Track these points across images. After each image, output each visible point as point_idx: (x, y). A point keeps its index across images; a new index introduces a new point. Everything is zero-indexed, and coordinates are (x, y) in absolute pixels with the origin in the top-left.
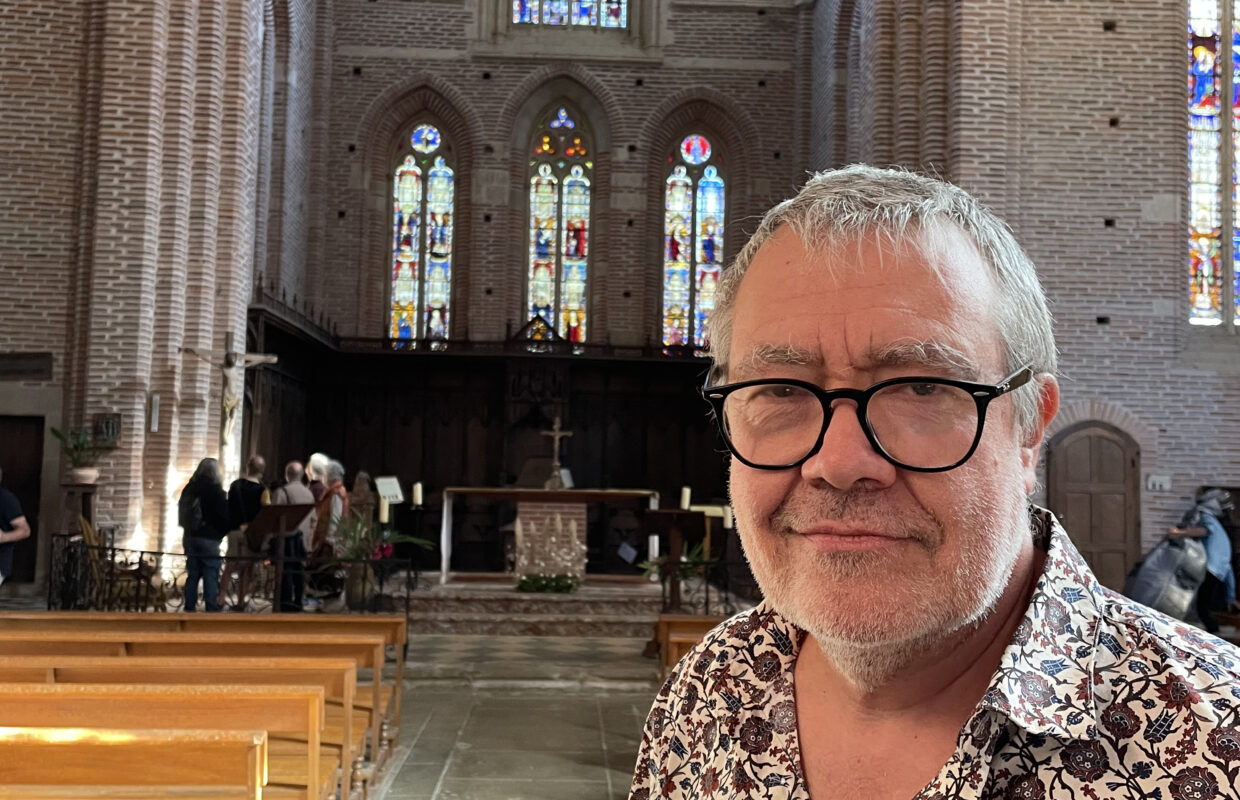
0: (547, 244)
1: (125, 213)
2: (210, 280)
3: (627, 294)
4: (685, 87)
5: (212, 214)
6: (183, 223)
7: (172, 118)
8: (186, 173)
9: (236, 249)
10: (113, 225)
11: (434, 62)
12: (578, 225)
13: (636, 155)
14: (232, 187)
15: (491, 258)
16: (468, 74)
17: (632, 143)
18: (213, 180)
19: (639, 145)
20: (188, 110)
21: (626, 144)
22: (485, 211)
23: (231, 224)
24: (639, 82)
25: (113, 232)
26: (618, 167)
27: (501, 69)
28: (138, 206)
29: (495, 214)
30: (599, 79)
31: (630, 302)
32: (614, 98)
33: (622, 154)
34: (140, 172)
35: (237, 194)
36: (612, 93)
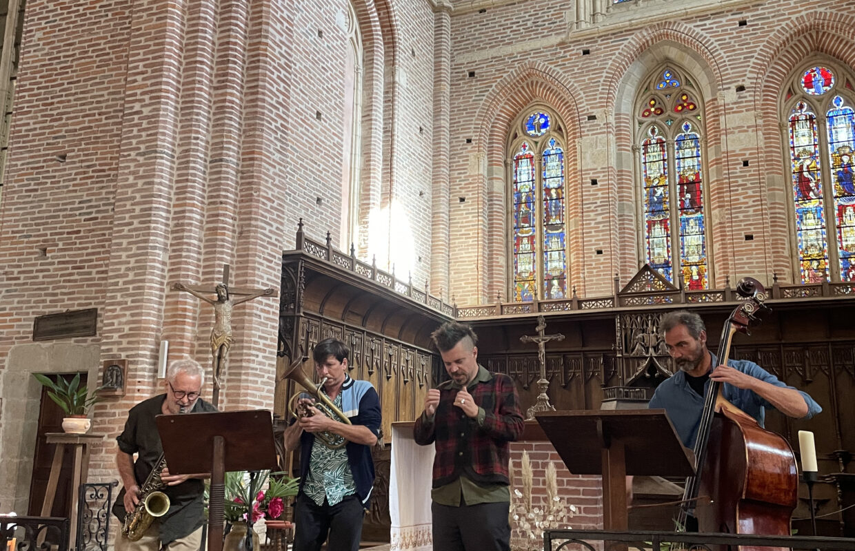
0: (661, 201)
1: (141, 159)
2: (228, 220)
3: (749, 237)
4: (793, 17)
5: (232, 156)
6: (199, 165)
7: (190, 66)
8: (203, 117)
9: (259, 190)
10: (130, 173)
11: (537, 51)
12: (692, 178)
13: (743, 93)
14: (254, 130)
15: (600, 219)
16: (568, 54)
17: (740, 83)
18: (234, 123)
19: (747, 84)
20: (207, 58)
21: (733, 87)
22: (592, 175)
23: (252, 165)
24: (743, 23)
25: (131, 179)
26: (727, 110)
27: (599, 42)
28: (152, 152)
29: (600, 177)
30: (698, 30)
31: (753, 243)
32: (716, 44)
33: (731, 96)
34: (154, 119)
35: (259, 136)
36: (713, 40)
